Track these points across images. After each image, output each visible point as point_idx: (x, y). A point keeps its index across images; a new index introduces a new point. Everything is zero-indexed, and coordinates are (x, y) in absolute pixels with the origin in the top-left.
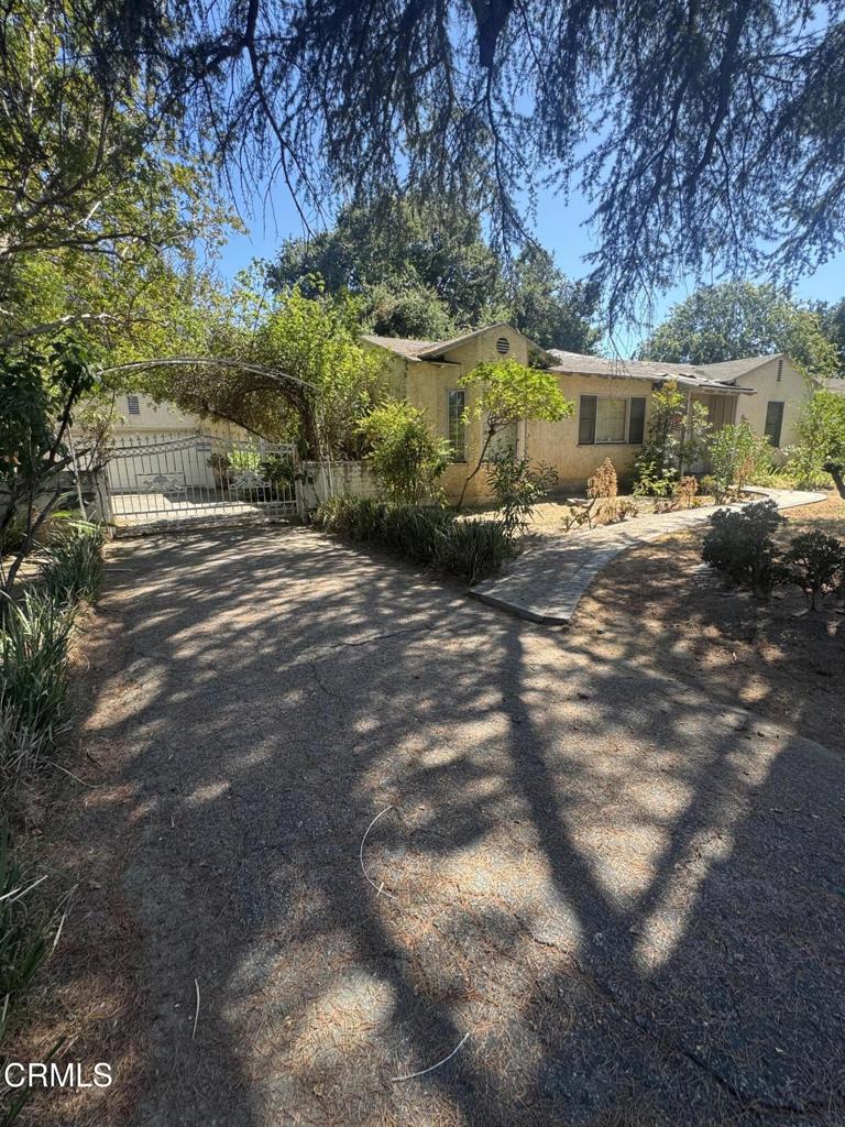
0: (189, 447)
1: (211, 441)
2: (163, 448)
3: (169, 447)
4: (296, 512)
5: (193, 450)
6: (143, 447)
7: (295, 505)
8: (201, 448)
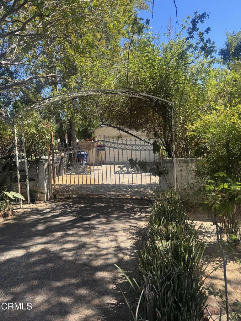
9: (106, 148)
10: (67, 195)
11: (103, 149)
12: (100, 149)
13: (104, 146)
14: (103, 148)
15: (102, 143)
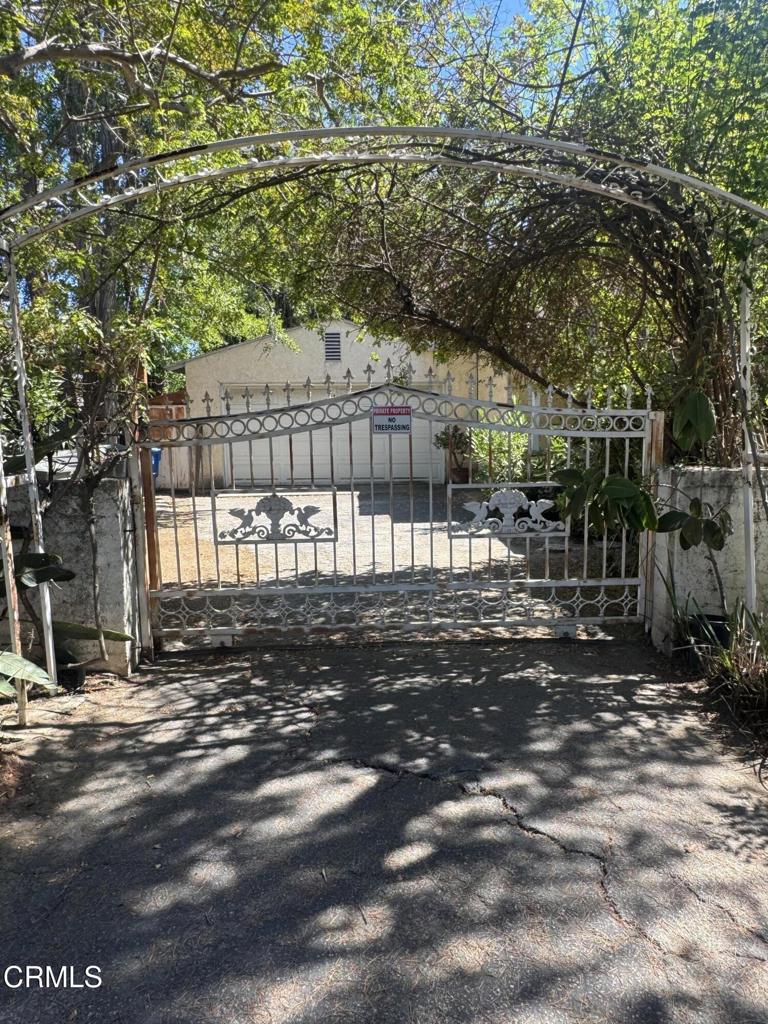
0: (351, 418)
1: (413, 403)
2: (286, 421)
3: (302, 418)
4: (633, 611)
5: (362, 426)
6: (236, 418)
7: (634, 589)
8: (383, 420)
9: (414, 419)
10: (223, 639)
11: (404, 427)
12: (388, 427)
13: (407, 411)
14: (400, 420)
15: (398, 401)
